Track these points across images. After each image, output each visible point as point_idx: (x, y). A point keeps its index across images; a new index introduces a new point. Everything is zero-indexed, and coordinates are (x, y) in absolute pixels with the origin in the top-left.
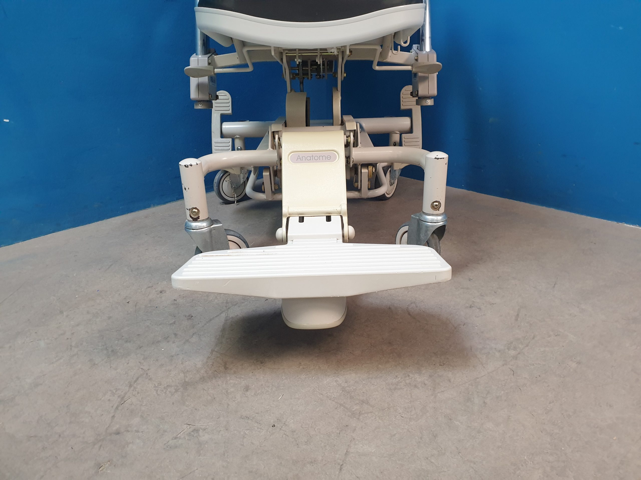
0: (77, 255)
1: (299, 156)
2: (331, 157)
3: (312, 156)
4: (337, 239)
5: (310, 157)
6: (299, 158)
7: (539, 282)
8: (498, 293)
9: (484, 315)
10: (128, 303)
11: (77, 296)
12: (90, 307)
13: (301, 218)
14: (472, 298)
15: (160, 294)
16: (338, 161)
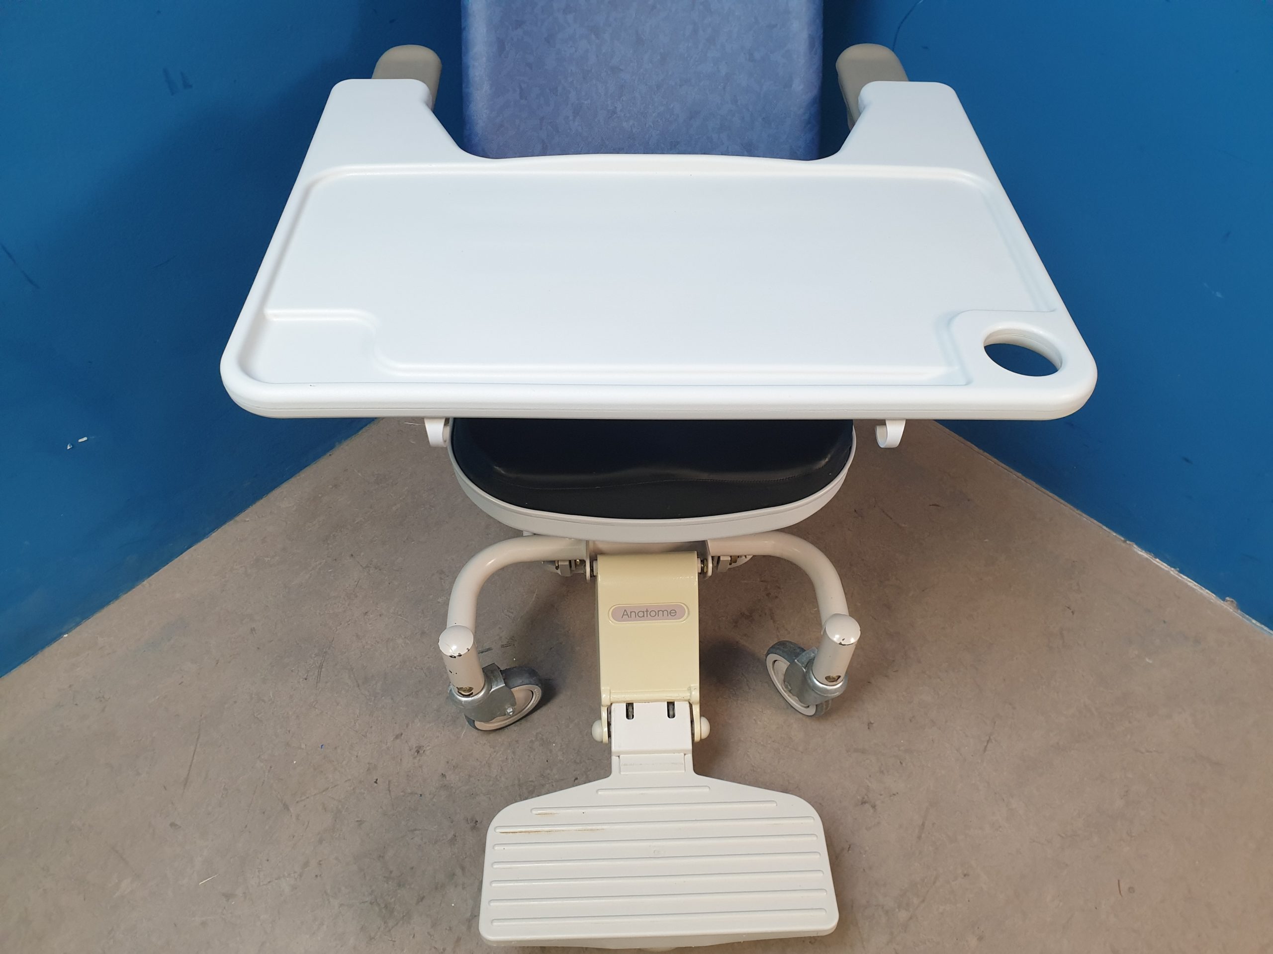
0: (254, 629)
1: (625, 610)
2: (676, 612)
3: (647, 611)
5: (643, 612)
6: (625, 613)
7: (967, 736)
8: (904, 765)
9: (879, 823)
10: (376, 782)
11: (295, 762)
12: (324, 793)
13: (629, 706)
14: (867, 778)
15: (418, 759)
16: (687, 617)
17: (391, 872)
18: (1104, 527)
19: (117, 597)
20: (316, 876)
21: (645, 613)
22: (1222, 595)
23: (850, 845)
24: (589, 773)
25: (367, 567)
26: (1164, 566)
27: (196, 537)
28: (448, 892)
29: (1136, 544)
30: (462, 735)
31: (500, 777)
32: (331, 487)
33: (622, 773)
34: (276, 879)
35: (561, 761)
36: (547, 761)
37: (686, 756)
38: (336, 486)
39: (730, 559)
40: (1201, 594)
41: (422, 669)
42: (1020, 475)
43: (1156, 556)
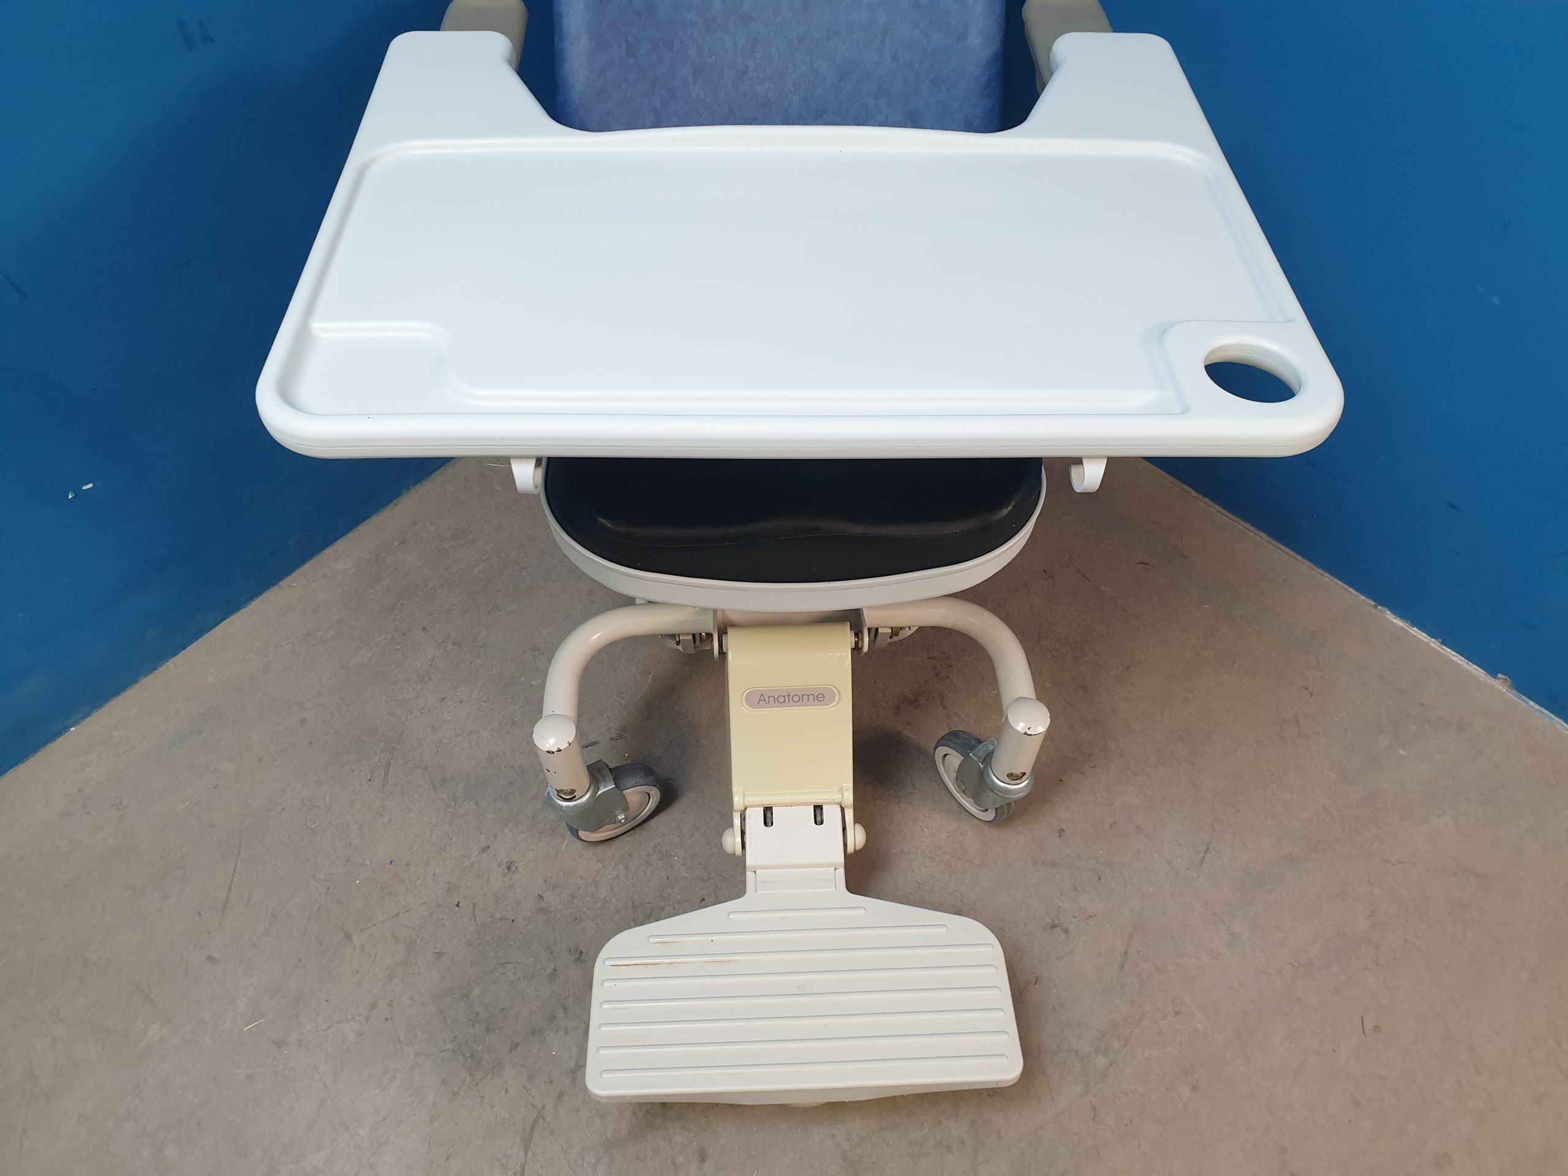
0: (305, 719)
1: (762, 695)
2: (824, 697)
3: (789, 695)
4: (835, 869)
5: (784, 697)
6: (762, 698)
7: (1179, 845)
8: (1103, 881)
9: (1072, 951)
10: (458, 906)
11: (358, 882)
12: (394, 919)
13: (768, 811)
14: (1057, 897)
15: (509, 877)
16: (838, 703)
17: (477, 1014)
18: (1351, 590)
19: (134, 681)
20: (387, 1019)
21: (787, 698)
22: (1493, 671)
23: (1037, 978)
24: (718, 892)
25: (444, 642)
26: (1423, 637)
27: (231, 606)
28: (547, 1037)
29: (1390, 611)
30: (563, 847)
31: (610, 899)
32: (396, 544)
33: (758, 892)
34: (338, 1024)
35: (685, 878)
36: (667, 878)
37: (837, 870)
38: (402, 543)
39: (891, 631)
40: (1468, 670)
41: (513, 767)
42: (1247, 525)
43: (1414, 624)
